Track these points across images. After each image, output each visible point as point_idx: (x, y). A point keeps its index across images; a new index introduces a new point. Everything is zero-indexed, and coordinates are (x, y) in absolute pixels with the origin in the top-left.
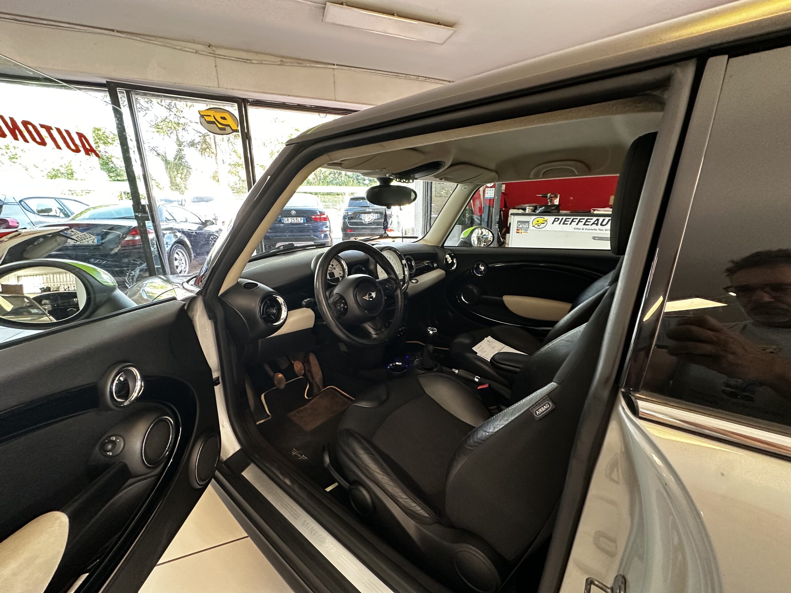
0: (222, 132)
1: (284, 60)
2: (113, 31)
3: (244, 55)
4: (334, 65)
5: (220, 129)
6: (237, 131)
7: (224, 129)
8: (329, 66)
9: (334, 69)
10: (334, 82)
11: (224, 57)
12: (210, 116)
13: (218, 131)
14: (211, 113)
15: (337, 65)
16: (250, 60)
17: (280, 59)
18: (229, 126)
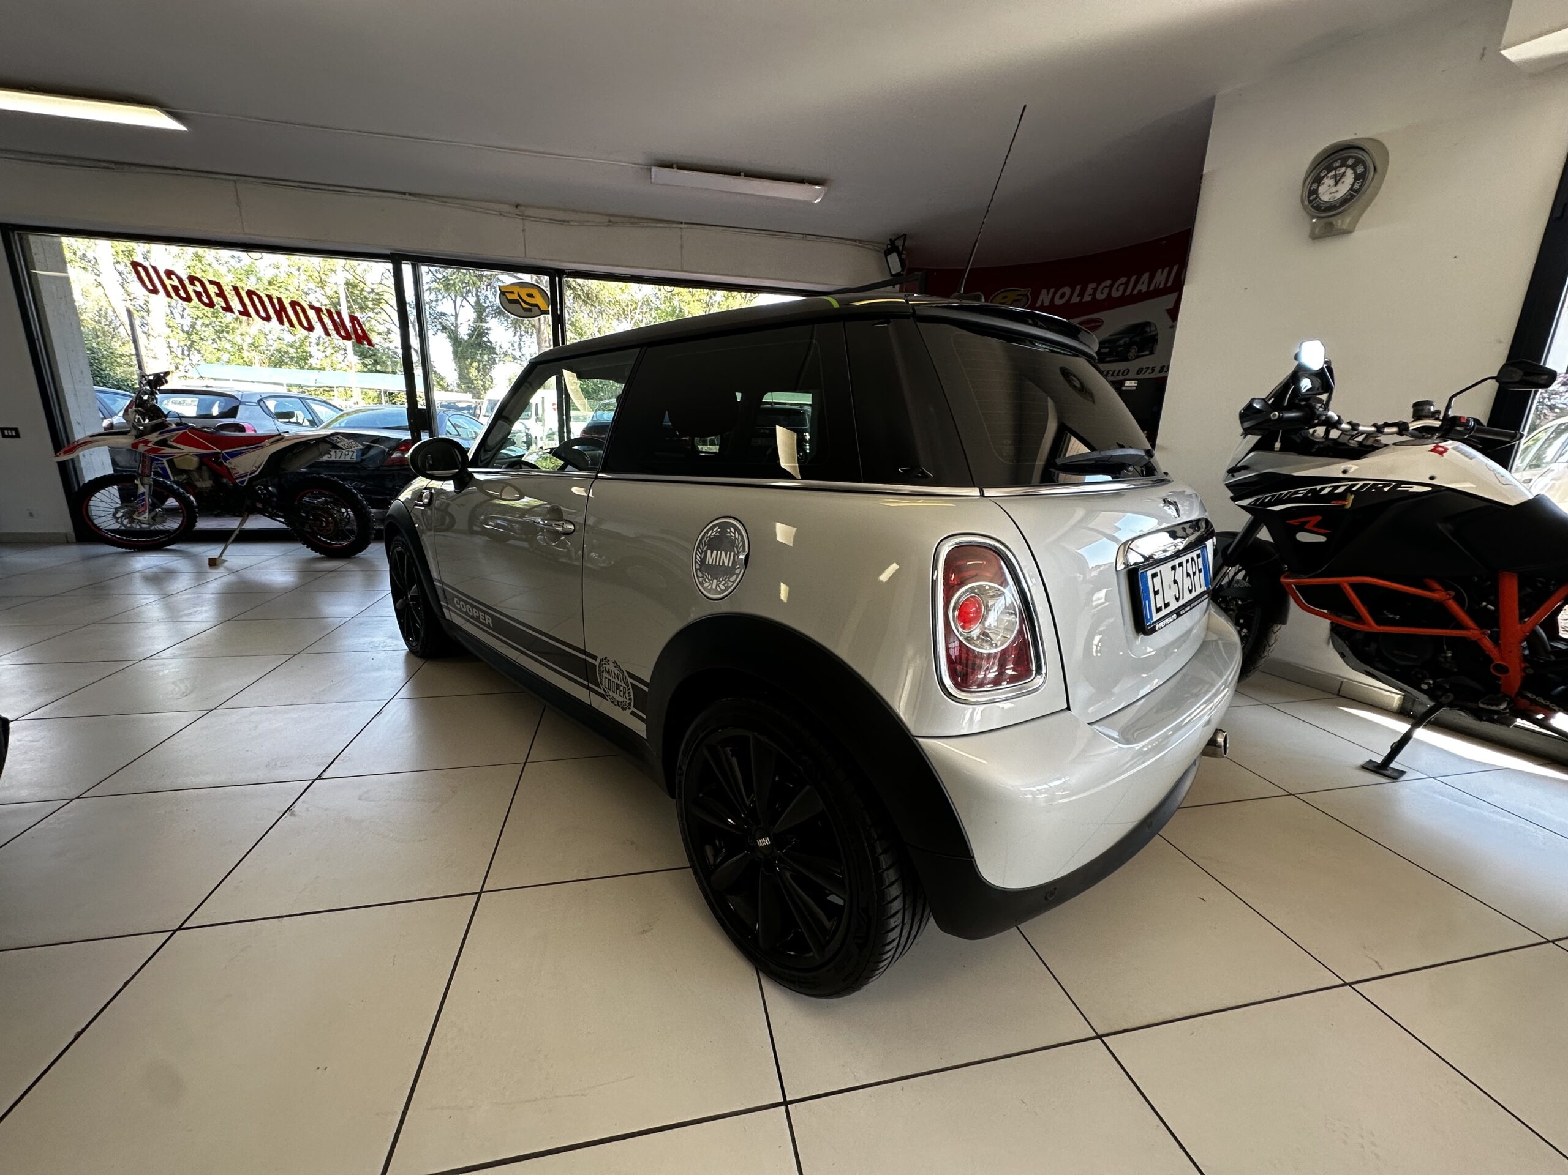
0: (528, 314)
1: (612, 219)
2: (404, 194)
3: (561, 215)
4: (682, 223)
5: (526, 310)
6: (547, 312)
7: (530, 310)
8: (675, 225)
9: (681, 228)
10: (682, 247)
11: (534, 218)
12: (513, 293)
13: (522, 312)
14: (516, 289)
15: (686, 223)
16: (568, 222)
17: (607, 218)
18: (536, 305)
